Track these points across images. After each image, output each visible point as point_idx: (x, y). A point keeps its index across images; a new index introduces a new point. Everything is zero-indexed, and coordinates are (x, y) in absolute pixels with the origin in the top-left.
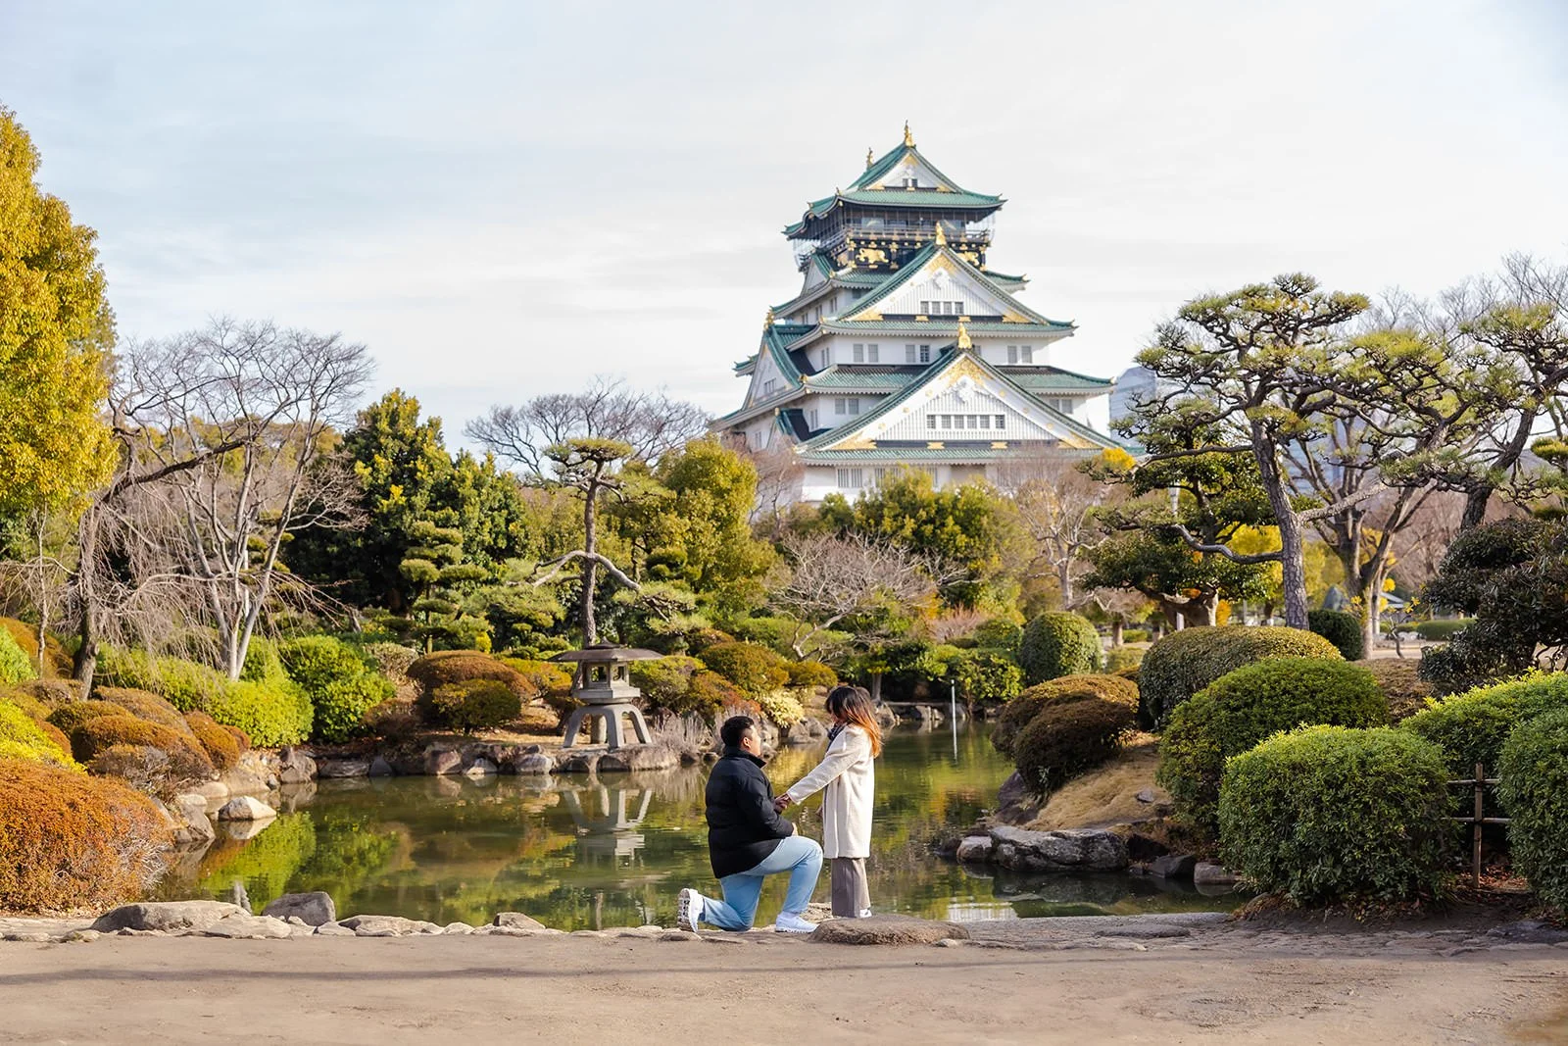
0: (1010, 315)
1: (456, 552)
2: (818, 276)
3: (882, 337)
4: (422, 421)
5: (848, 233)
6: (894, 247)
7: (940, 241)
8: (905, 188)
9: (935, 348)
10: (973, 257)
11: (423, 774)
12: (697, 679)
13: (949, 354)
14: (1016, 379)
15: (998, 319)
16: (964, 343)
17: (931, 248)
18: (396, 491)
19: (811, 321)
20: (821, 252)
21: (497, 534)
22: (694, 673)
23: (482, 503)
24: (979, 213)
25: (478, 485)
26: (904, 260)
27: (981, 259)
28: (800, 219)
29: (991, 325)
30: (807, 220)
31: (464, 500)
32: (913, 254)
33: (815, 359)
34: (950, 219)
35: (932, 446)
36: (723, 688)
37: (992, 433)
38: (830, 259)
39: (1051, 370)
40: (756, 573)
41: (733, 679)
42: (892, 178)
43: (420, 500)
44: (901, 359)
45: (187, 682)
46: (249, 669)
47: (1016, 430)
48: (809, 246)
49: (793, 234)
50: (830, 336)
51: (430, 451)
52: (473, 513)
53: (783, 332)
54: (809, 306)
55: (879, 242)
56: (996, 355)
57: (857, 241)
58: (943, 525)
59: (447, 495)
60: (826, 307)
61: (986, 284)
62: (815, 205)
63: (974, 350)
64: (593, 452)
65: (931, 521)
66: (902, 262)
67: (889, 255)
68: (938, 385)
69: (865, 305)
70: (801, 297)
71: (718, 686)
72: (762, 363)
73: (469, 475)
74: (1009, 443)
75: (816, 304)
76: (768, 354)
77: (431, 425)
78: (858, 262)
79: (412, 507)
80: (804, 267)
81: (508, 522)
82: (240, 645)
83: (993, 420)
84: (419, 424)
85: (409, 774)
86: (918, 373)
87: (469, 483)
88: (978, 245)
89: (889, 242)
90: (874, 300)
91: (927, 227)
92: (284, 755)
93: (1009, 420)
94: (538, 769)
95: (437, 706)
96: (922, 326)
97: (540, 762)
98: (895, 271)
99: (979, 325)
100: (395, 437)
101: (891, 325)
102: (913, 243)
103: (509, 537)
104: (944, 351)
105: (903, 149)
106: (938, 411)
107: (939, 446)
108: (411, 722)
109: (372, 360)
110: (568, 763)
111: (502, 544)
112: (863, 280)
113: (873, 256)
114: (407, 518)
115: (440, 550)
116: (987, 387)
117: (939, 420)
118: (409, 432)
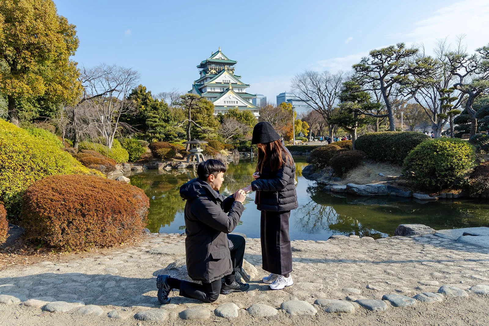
0: (238, 83)
1: (157, 120)
2: (203, 75)
3: (216, 86)
4: (147, 92)
5: (209, 67)
6: (217, 70)
7: (226, 69)
8: (219, 59)
9: (225, 89)
10: (231, 72)
11: (155, 169)
12: (207, 148)
13: (228, 90)
14: (240, 95)
15: (236, 84)
16: (231, 88)
17: (224, 70)
18: (143, 106)
19: (202, 83)
20: (203, 70)
21: (165, 116)
22: (206, 147)
23: (162, 110)
24: (232, 64)
25: (161, 106)
26: (220, 72)
27: (233, 72)
28: (200, 64)
29: (235, 85)
30: (201, 64)
31: (158, 109)
32: (221, 71)
33: (203, 90)
34: (227, 65)
35: (225, 107)
36: (212, 150)
37: (235, 104)
38: (205, 72)
39: (246, 93)
40: (216, 126)
41: (214, 147)
42: (217, 57)
43: (148, 109)
44: (219, 91)
45: (100, 149)
46: (113, 146)
47: (240, 104)
48: (201, 69)
49: (199, 67)
50: (206, 86)
51: (150, 98)
52: (160, 111)
53: (197, 85)
54: (202, 81)
55: (214, 69)
56: (236, 91)
57: (211, 68)
58: (241, 118)
59: (155, 108)
60: (205, 81)
61: (234, 77)
62: (203, 61)
63: (232, 89)
64: (191, 97)
65: (239, 118)
66: (219, 73)
67: (216, 71)
68: (226, 95)
69: (213, 81)
70: (200, 79)
71: (211, 149)
72: (193, 91)
73: (159, 103)
74: (239, 106)
75: (203, 80)
76: (194, 90)
77: (149, 92)
78: (211, 72)
79: (146, 110)
80: (201, 73)
81: (167, 114)
82: (111, 140)
83: (236, 102)
84: (146, 92)
85: (152, 169)
86: (222, 93)
87: (159, 105)
88: (232, 70)
89: (216, 69)
90: (214, 80)
91: (223, 66)
92: (123, 165)
93: (239, 102)
94: (182, 167)
95: (158, 153)
96: (223, 84)
97: (182, 166)
98: (217, 74)
99: (233, 85)
100: (142, 94)
101: (217, 84)
102: (221, 69)
103: (168, 117)
104: (227, 89)
105: (218, 52)
106: (226, 100)
107: (226, 107)
108: (151, 157)
109: (140, 74)
110: (188, 166)
111: (166, 119)
112: (212, 76)
113: (213, 71)
114: (146, 112)
115: (153, 120)
116: (235, 96)
117: (226, 102)
118: (145, 94)
